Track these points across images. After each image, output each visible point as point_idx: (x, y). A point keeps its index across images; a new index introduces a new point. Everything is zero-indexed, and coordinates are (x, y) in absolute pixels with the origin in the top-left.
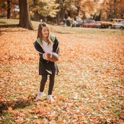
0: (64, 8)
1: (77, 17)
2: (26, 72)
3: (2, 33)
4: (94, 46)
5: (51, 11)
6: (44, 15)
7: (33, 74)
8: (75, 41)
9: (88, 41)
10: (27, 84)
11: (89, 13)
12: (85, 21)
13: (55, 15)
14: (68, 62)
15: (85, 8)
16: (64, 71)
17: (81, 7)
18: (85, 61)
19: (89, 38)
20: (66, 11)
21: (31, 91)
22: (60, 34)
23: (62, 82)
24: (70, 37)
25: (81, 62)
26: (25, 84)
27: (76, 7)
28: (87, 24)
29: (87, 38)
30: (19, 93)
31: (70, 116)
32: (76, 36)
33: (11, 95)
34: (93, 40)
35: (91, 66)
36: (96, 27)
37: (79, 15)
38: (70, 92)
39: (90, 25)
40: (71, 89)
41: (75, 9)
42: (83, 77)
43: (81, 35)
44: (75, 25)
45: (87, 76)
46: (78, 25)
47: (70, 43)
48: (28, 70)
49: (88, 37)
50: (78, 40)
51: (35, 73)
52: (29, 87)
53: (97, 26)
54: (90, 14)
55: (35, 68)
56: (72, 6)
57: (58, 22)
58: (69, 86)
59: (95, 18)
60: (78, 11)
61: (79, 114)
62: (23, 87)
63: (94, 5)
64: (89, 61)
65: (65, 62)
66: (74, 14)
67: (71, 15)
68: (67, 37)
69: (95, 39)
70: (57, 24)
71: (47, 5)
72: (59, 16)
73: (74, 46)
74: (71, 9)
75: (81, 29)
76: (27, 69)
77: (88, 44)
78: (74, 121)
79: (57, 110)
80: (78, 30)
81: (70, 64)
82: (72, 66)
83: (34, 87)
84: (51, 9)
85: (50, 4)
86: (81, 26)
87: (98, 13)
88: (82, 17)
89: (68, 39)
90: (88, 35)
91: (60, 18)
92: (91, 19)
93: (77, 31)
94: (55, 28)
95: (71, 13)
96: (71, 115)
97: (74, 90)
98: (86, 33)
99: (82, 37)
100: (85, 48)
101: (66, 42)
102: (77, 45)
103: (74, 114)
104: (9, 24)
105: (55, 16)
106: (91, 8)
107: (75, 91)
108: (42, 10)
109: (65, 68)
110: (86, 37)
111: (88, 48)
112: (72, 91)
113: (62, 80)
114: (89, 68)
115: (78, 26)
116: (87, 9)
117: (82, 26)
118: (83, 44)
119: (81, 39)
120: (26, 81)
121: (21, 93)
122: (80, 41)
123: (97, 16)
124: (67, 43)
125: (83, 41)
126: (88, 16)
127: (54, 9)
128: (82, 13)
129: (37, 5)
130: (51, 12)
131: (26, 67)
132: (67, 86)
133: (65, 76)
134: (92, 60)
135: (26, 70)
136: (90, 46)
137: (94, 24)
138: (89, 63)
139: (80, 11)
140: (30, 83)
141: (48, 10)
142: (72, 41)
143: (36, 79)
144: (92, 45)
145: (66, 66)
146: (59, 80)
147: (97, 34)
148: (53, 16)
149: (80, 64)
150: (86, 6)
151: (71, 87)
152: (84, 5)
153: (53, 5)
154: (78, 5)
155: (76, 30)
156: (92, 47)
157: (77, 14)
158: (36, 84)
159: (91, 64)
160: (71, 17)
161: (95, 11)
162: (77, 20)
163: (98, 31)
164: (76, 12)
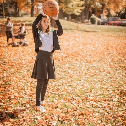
0: (88, 6)
1: (101, 15)
2: (59, 72)
4: (124, 45)
5: (76, 8)
6: (68, 13)
7: (67, 74)
8: (103, 40)
9: (116, 40)
10: (62, 84)
11: (114, 10)
12: (110, 19)
13: (79, 12)
14: (99, 63)
15: (110, 5)
16: (97, 71)
17: (106, 4)
18: (117, 61)
19: (116, 37)
20: (90, 8)
21: (68, 92)
22: (86, 33)
23: (97, 83)
24: (97, 35)
25: (112, 62)
26: (61, 85)
27: (100, 4)
28: (112, 22)
29: (114, 37)
30: (57, 94)
31: (114, 119)
32: (103, 35)
33: (50, 96)
34: (120, 38)
35: (123, 66)
36: (121, 25)
37: (104, 13)
38: (108, 93)
39: (116, 23)
40: (108, 91)
41: (100, 6)
42: (118, 77)
43: (107, 34)
44: (100, 23)
45: (122, 77)
47: (98, 42)
48: (61, 70)
49: (115, 35)
50: (106, 39)
51: (68, 73)
52: (66, 88)
53: (123, 24)
54: (116, 11)
55: (67, 68)
56: (96, 3)
57: (82, 20)
58: (105, 87)
59: (120, 16)
60: (102, 8)
61: (123, 117)
62: (59, 88)
63: (119, 2)
64: (120, 61)
65: (97, 62)
66: (98, 12)
67: (95, 13)
68: (94, 35)
69: (122, 38)
70: (80, 22)
71: (71, 3)
72: (83, 14)
73: (103, 45)
74: (96, 7)
75: (106, 27)
76: (59, 68)
77: (117, 43)
78: (119, 124)
79: (99, 112)
80: (104, 28)
81: (102, 64)
82: (104, 66)
83: (70, 88)
84: (76, 7)
85: (74, 2)
86: (106, 24)
87: (123, 11)
88: (107, 14)
89: (95, 38)
90: (115, 34)
91: (84, 15)
92: (116, 16)
93: (103, 30)
94: (80, 26)
95: (95, 10)
96: (114, 117)
97: (112, 91)
98: (112, 32)
99: (109, 36)
100: (114, 47)
101: (94, 40)
102: (105, 44)
103: (117, 116)
105: (80, 14)
106: (117, 5)
107: (113, 93)
108: (67, 7)
109: (98, 69)
110: (113, 35)
111: (118, 47)
112: (110, 93)
113: (97, 81)
114: (122, 68)
115: (103, 24)
116: (112, 6)
117: (108, 24)
118: (111, 43)
119: (108, 38)
120: (61, 81)
121: (60, 94)
122: (108, 40)
123: (122, 14)
124: (94, 42)
125: (111, 41)
126: (113, 13)
127: (78, 6)
128: (106, 11)
129: (62, 2)
130: (76, 10)
131: (58, 67)
132: (104, 87)
133: (99, 77)
134: (124, 60)
135: (59, 70)
136: (119, 45)
137: (119, 22)
138: (122, 63)
139: (104, 9)
140: (66, 83)
141: (73, 8)
142: (100, 40)
143: (71, 79)
144: (121, 44)
145: (98, 66)
146: (94, 81)
147: (124, 32)
148: (78, 14)
149: (112, 64)
150: (111, 3)
151: (108, 89)
152: (108, 2)
153: (77, 3)
154: (102, 3)
155: (102, 28)
156: (122, 47)
157: (102, 12)
158: (72, 85)
159: (123, 64)
160: (95, 15)
161: (121, 8)
162: (102, 17)
163: (124, 29)
164: (101, 10)
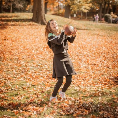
3: (9, 27)
46: (114, 21)
84: (84, 4)
104: (22, 18)
108: (73, 4)
130: (83, 7)
141: (80, 4)
148: (86, 11)
